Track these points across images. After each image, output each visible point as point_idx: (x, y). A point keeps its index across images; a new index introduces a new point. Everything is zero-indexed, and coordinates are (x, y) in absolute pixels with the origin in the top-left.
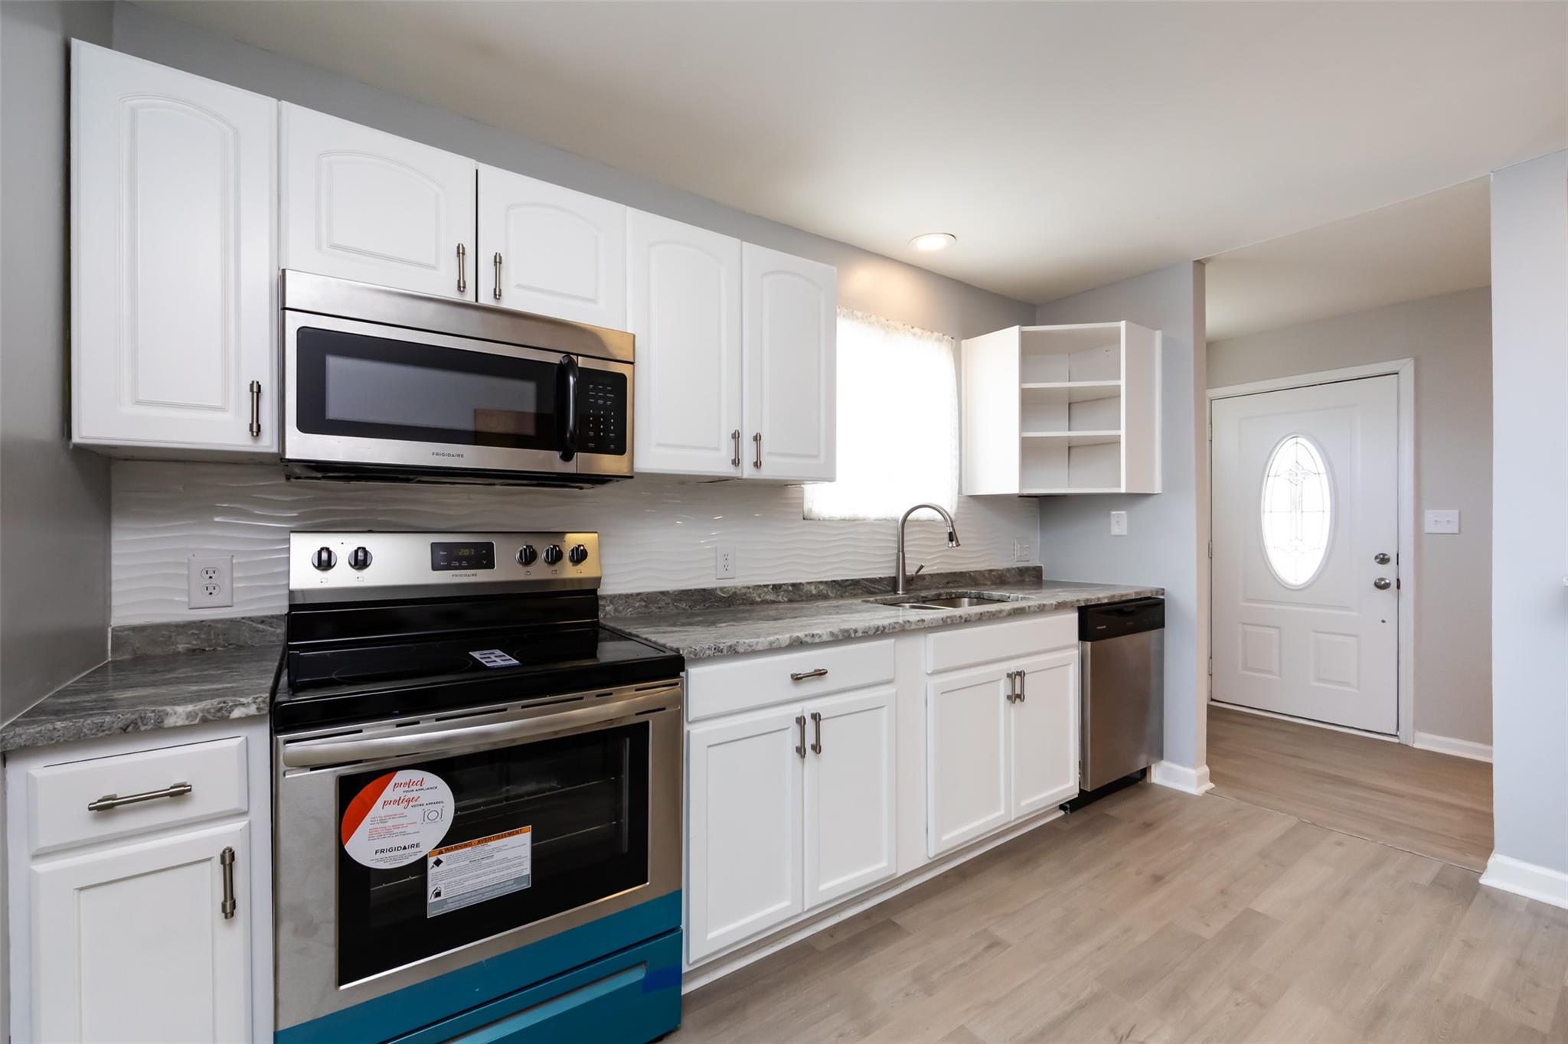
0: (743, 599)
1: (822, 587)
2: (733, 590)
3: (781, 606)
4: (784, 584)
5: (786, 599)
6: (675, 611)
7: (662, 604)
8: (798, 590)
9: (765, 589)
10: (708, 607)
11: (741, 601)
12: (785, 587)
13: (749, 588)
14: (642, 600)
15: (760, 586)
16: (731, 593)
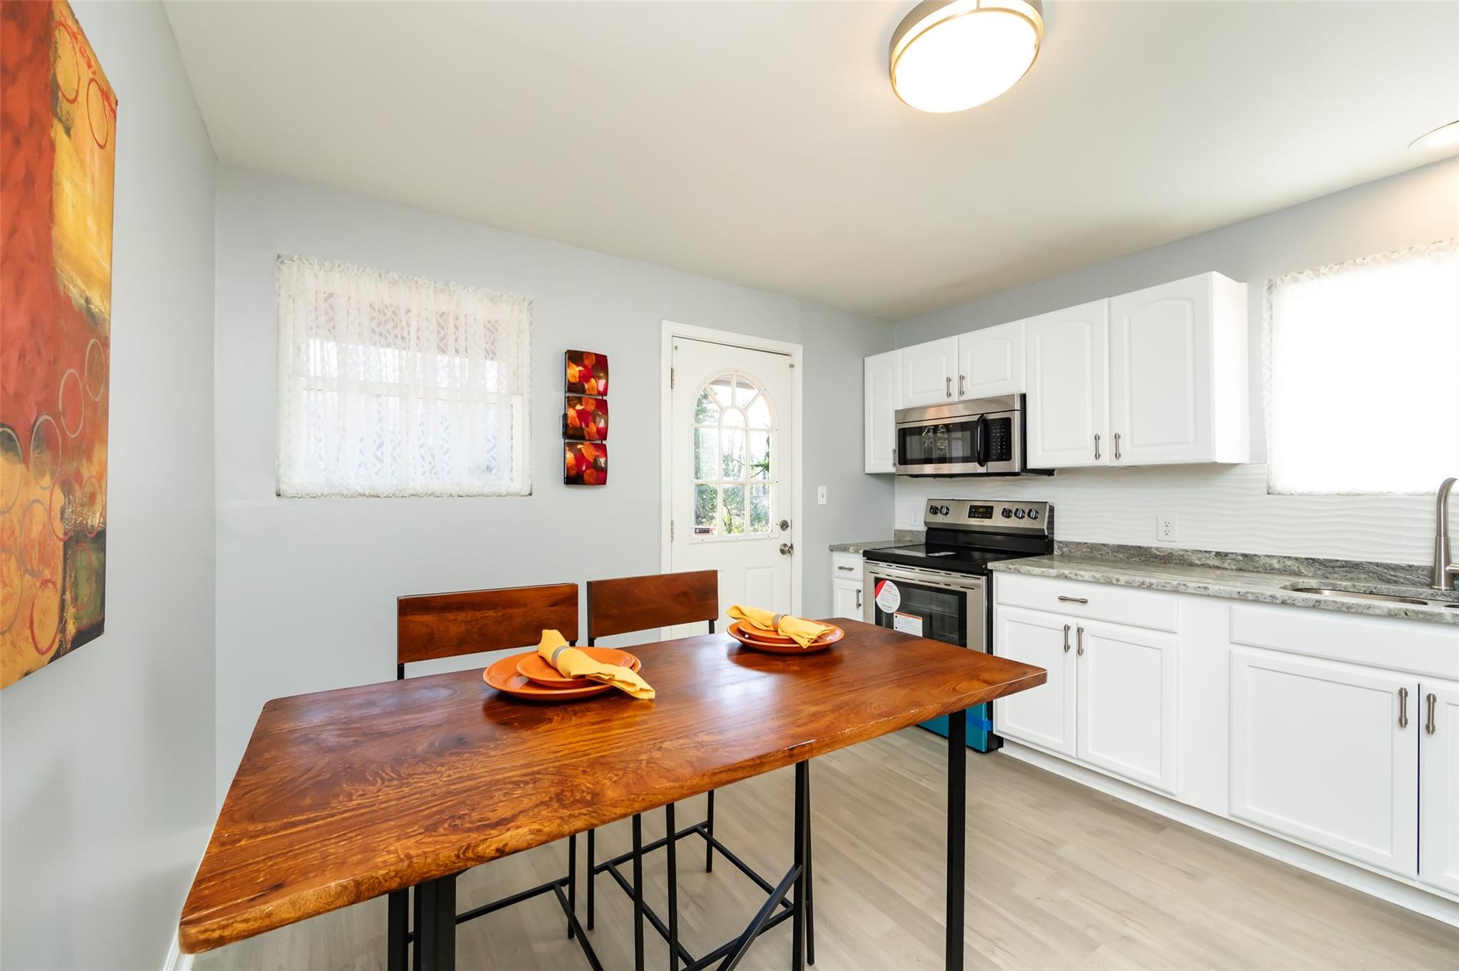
0: (1181, 560)
1: (1289, 563)
2: (1170, 551)
3: (1226, 572)
4: (1232, 553)
5: (1234, 568)
6: (1114, 558)
7: (1103, 552)
8: (1252, 561)
9: (1207, 555)
10: (1143, 561)
11: (1178, 561)
12: (1234, 556)
13: (1187, 551)
14: (1088, 547)
15: (1201, 551)
16: (1166, 553)
